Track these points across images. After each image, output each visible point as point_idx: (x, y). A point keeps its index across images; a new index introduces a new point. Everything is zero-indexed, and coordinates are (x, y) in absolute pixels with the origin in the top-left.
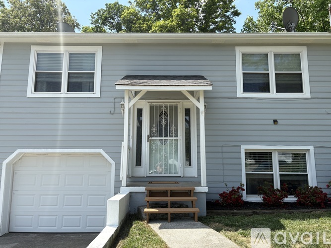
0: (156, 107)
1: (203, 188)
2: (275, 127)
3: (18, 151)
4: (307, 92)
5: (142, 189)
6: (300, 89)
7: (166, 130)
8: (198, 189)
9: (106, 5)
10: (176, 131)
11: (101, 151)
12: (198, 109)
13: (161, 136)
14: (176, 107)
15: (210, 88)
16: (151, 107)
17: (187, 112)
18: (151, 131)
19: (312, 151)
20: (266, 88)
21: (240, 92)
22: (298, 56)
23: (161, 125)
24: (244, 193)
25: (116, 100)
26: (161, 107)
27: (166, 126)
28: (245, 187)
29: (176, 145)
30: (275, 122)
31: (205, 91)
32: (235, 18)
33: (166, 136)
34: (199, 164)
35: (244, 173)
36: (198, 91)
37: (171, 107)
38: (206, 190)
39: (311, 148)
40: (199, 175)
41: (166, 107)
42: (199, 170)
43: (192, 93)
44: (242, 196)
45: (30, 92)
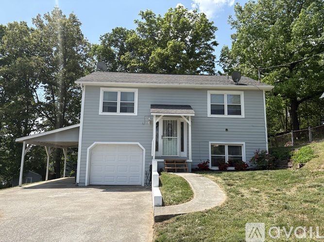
0: (166, 121)
1: (190, 160)
2: (226, 133)
3: (95, 143)
4: (243, 115)
5: (163, 160)
6: (239, 113)
7: (171, 133)
8: (188, 161)
9: (113, 30)
10: (176, 134)
11: (138, 143)
12: (188, 124)
13: (169, 136)
14: (176, 121)
15: (194, 115)
16: (164, 121)
17: (182, 124)
18: (163, 134)
19: (244, 145)
20: (222, 112)
21: (209, 115)
22: (239, 96)
23: (169, 131)
24: (210, 164)
25: (146, 117)
26: (169, 121)
27: (171, 131)
28: (210, 162)
29: (177, 141)
30: (227, 130)
31: (192, 117)
32: (214, 47)
33: (171, 136)
34: (188, 150)
35: (210, 155)
36: (188, 117)
37: (174, 121)
38: (191, 161)
39: (244, 143)
40: (188, 156)
41: (171, 121)
42: (188, 153)
43: (185, 116)
44: (208, 166)
45: (101, 112)
